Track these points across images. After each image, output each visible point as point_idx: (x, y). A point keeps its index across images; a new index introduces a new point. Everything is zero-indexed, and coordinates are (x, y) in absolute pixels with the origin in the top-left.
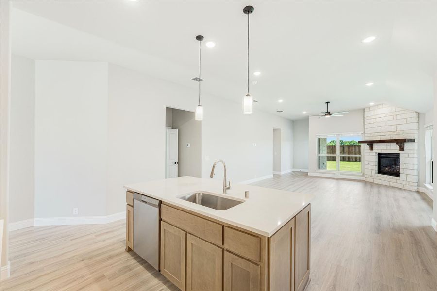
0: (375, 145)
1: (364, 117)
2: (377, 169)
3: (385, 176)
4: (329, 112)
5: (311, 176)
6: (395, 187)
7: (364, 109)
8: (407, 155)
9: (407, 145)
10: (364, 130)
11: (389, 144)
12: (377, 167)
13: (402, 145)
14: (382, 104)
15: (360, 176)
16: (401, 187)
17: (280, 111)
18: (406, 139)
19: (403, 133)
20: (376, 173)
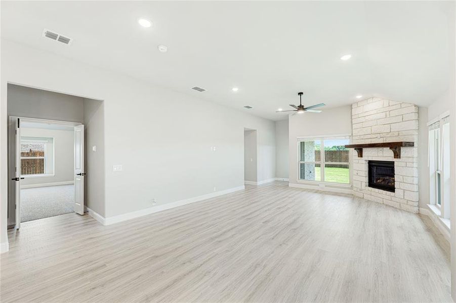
0: (366, 151)
1: (352, 116)
2: (367, 181)
3: (377, 190)
4: (303, 106)
5: (292, 188)
6: (390, 206)
7: (352, 105)
8: (404, 164)
9: (404, 151)
10: (352, 131)
11: (381, 149)
12: (367, 178)
13: (397, 150)
14: (373, 98)
15: (348, 188)
16: (397, 206)
17: (248, 107)
18: (402, 142)
19: (399, 134)
20: (366, 186)
